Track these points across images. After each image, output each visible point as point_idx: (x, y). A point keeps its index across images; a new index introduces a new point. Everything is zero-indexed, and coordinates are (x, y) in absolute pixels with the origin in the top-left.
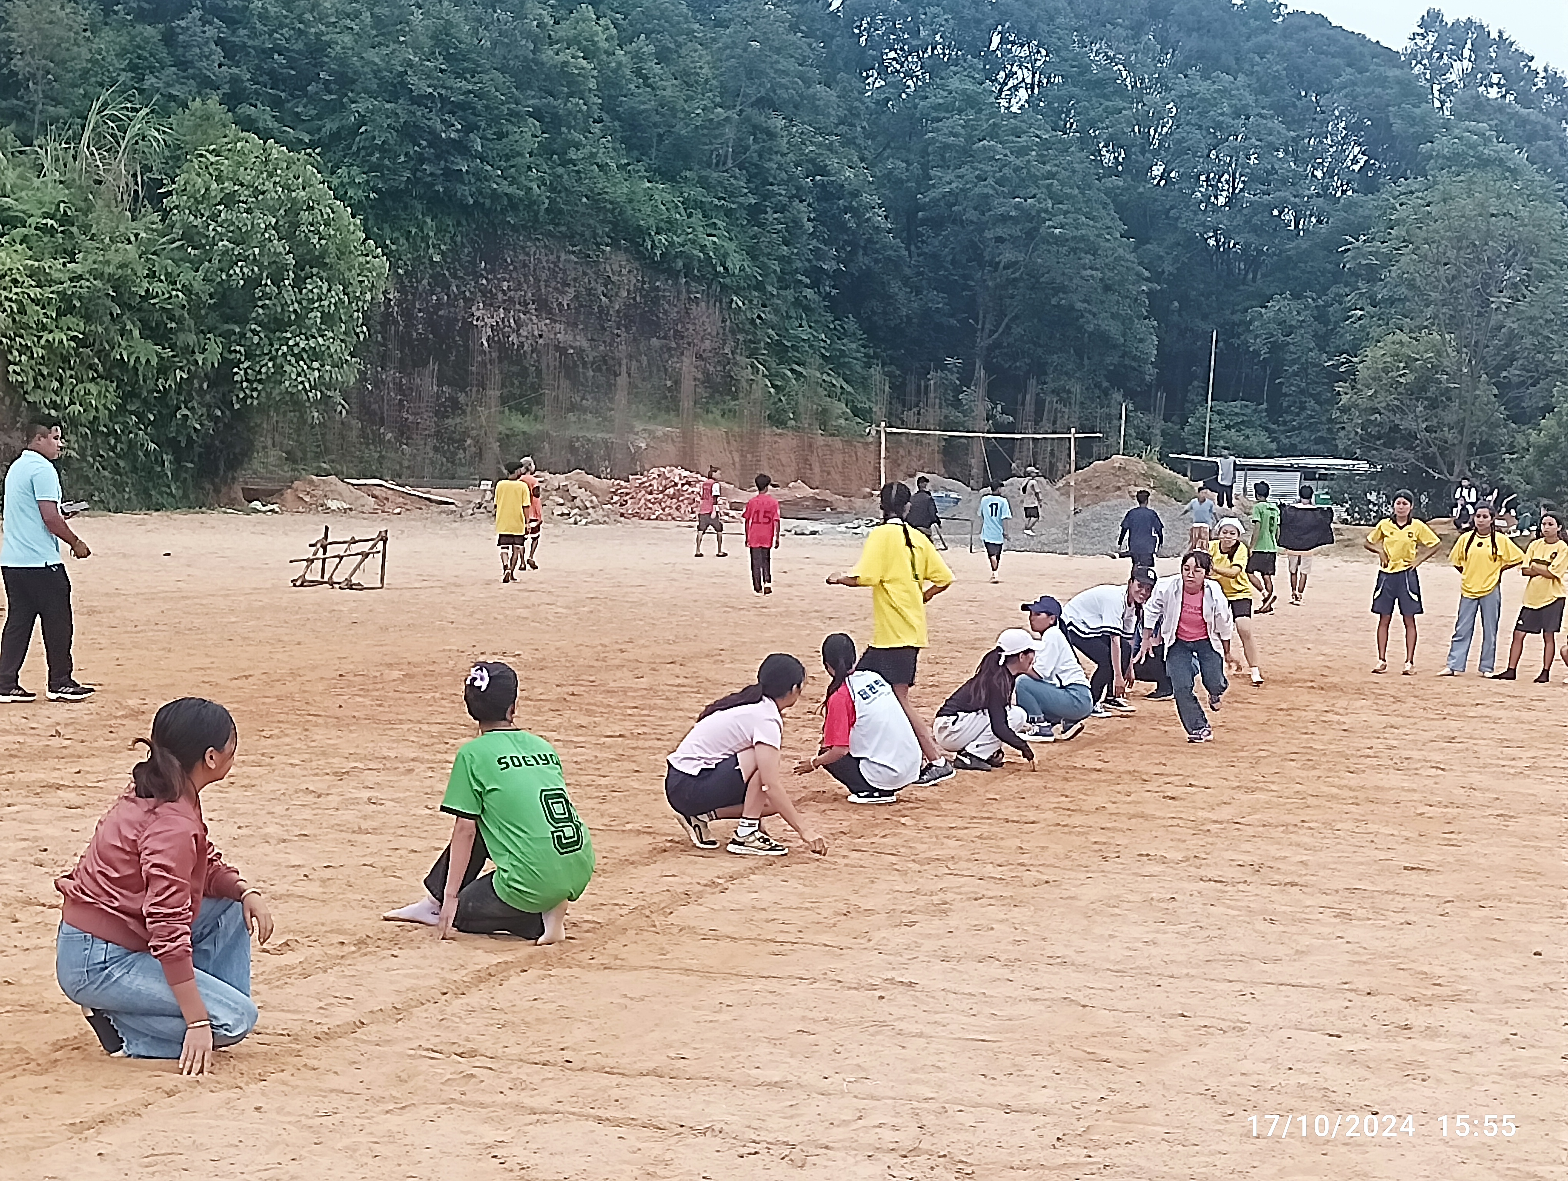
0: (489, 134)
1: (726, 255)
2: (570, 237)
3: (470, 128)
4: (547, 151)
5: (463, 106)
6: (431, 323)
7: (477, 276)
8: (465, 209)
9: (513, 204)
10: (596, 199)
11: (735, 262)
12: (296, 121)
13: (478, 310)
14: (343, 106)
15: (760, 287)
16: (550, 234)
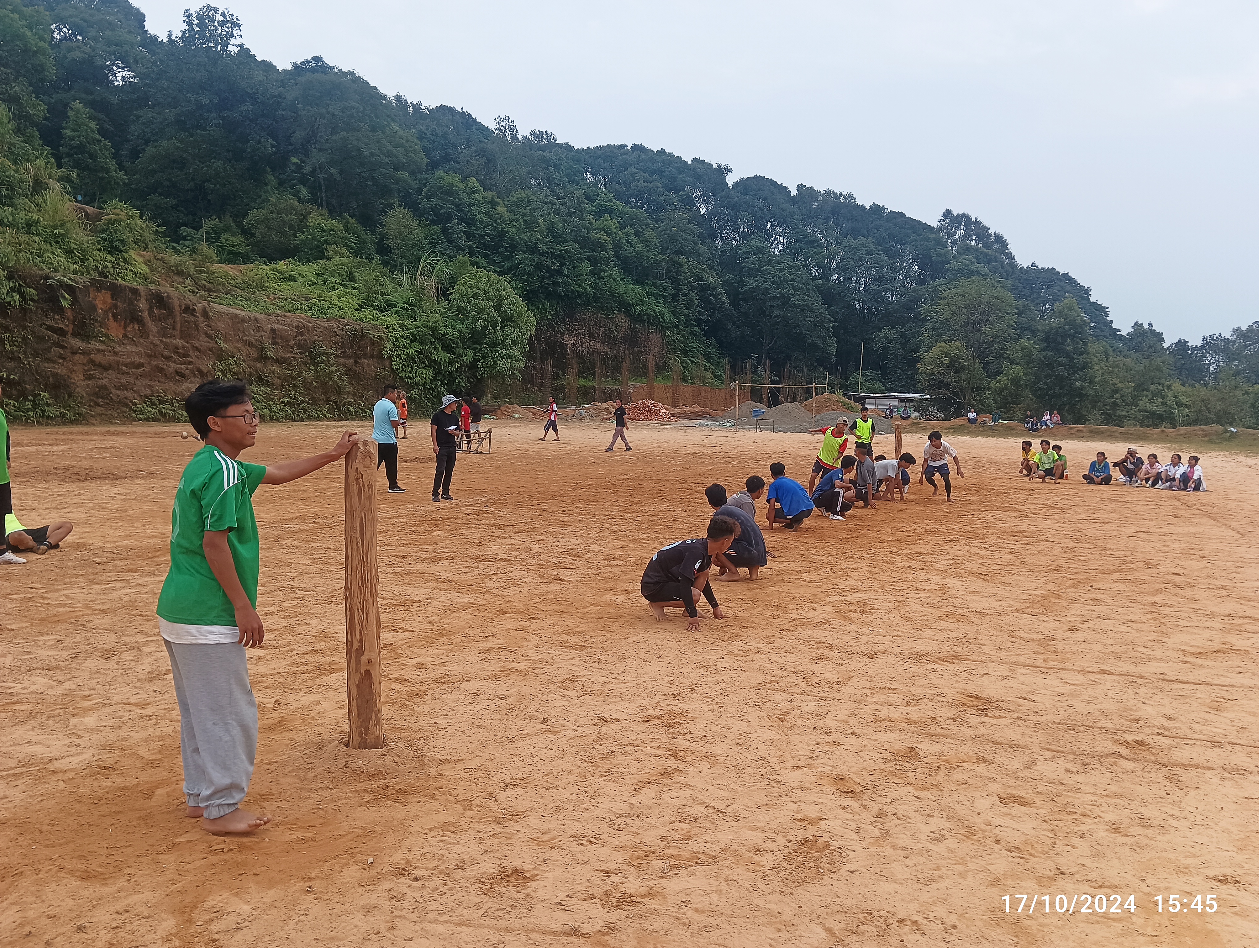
0: (570, 267)
1: (664, 314)
2: (602, 308)
3: (562, 265)
4: (592, 273)
5: (560, 256)
6: (547, 342)
7: (565, 324)
8: (561, 297)
9: (580, 295)
10: (612, 293)
11: (668, 317)
12: (494, 263)
13: (566, 337)
14: (513, 257)
15: (677, 326)
16: (594, 307)
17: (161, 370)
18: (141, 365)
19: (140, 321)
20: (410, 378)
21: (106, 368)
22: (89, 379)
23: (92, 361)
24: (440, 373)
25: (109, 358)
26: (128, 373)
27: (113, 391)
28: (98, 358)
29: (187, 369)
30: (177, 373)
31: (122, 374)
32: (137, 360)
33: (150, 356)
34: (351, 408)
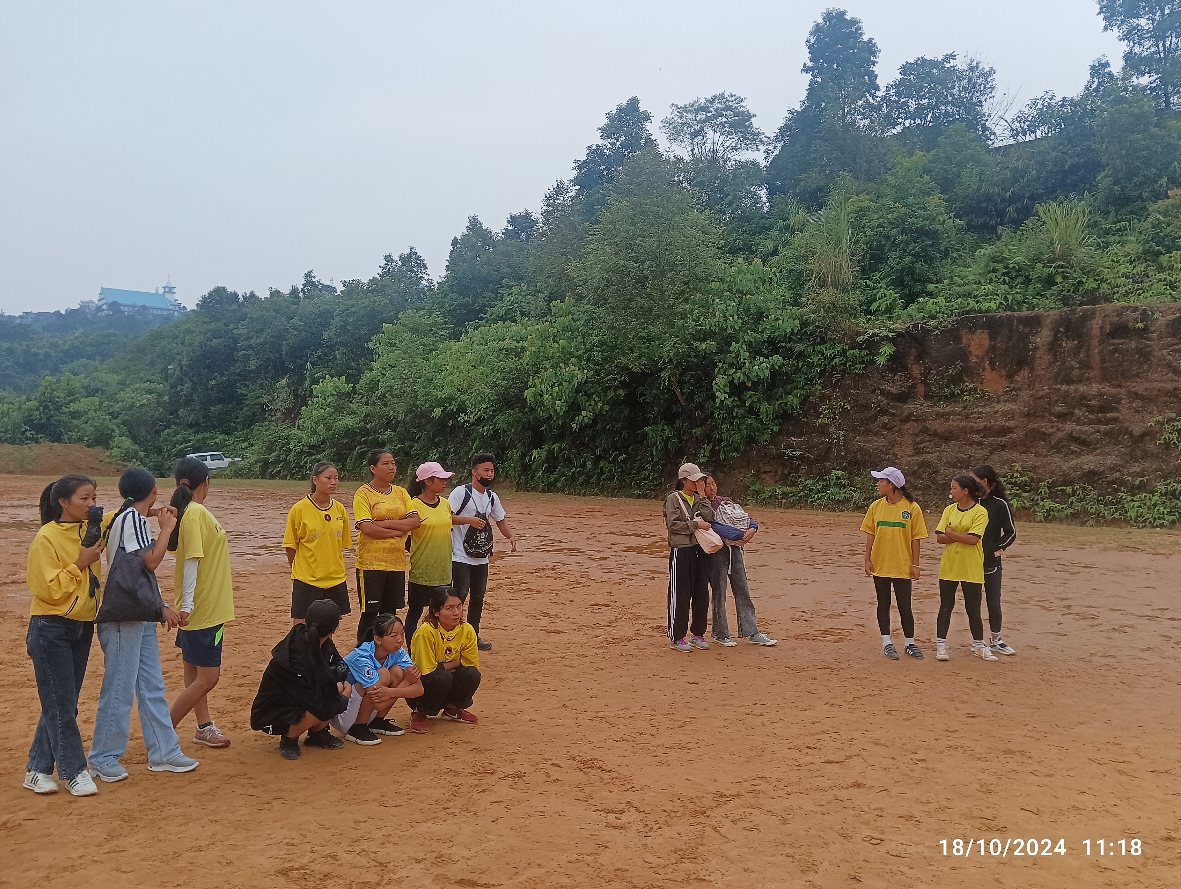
17: (1044, 436)
22: (919, 453)
25: (954, 423)
26: (980, 444)
28: (935, 425)
29: (1098, 431)
30: (1073, 438)
31: (971, 445)
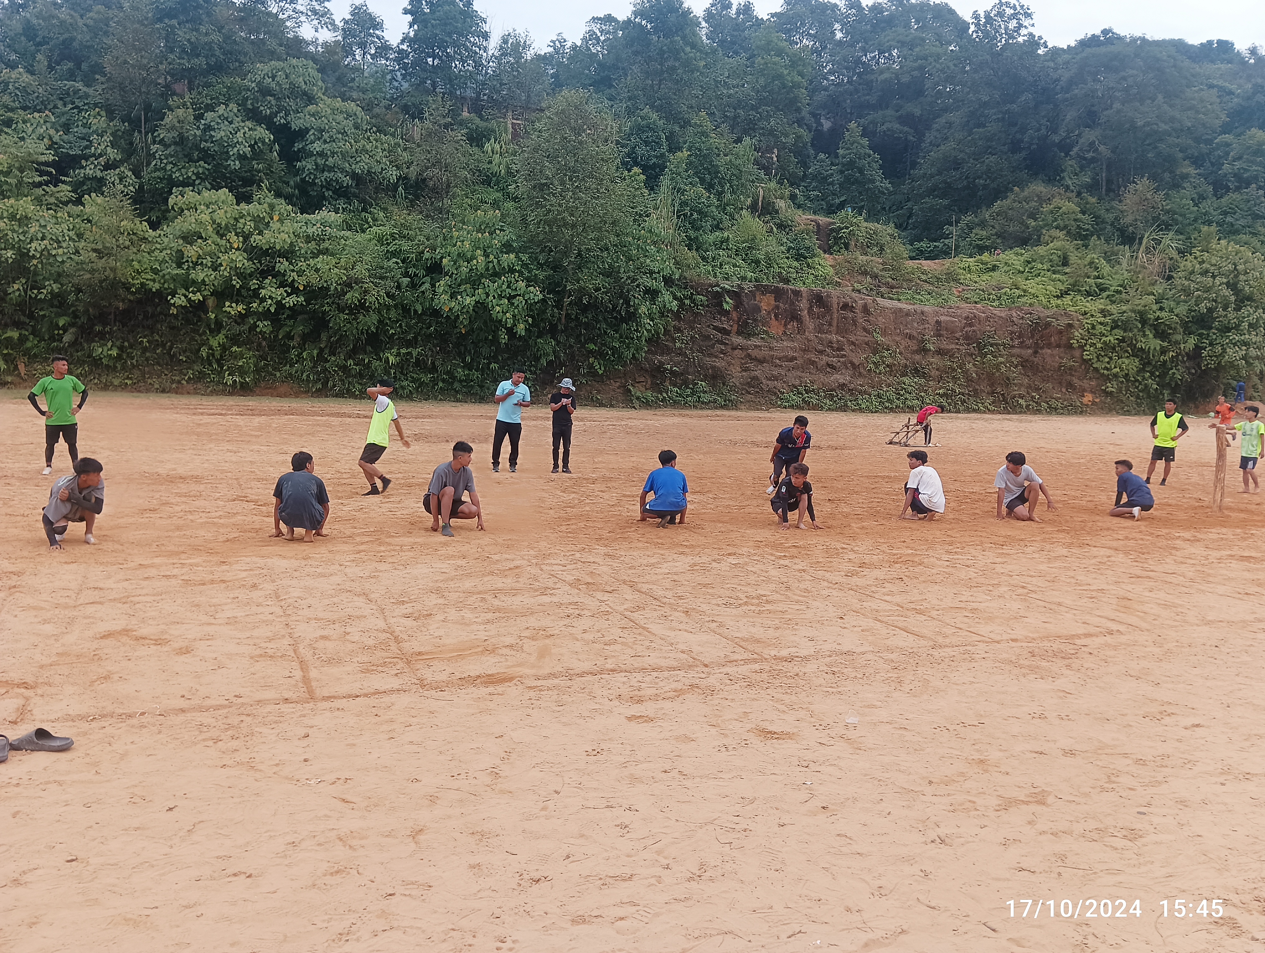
17: (813, 363)
18: (793, 359)
19: (799, 320)
20: (1107, 369)
21: (761, 361)
22: (745, 371)
23: (749, 356)
24: (1149, 363)
25: (765, 352)
26: (781, 366)
27: (764, 381)
28: (755, 353)
29: (839, 361)
30: (828, 365)
31: (775, 366)
32: (791, 354)
33: (804, 351)
34: (1020, 401)
